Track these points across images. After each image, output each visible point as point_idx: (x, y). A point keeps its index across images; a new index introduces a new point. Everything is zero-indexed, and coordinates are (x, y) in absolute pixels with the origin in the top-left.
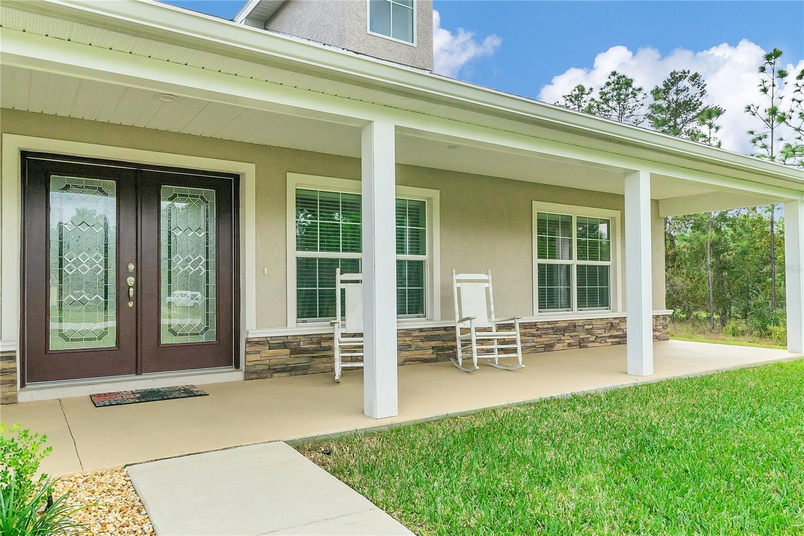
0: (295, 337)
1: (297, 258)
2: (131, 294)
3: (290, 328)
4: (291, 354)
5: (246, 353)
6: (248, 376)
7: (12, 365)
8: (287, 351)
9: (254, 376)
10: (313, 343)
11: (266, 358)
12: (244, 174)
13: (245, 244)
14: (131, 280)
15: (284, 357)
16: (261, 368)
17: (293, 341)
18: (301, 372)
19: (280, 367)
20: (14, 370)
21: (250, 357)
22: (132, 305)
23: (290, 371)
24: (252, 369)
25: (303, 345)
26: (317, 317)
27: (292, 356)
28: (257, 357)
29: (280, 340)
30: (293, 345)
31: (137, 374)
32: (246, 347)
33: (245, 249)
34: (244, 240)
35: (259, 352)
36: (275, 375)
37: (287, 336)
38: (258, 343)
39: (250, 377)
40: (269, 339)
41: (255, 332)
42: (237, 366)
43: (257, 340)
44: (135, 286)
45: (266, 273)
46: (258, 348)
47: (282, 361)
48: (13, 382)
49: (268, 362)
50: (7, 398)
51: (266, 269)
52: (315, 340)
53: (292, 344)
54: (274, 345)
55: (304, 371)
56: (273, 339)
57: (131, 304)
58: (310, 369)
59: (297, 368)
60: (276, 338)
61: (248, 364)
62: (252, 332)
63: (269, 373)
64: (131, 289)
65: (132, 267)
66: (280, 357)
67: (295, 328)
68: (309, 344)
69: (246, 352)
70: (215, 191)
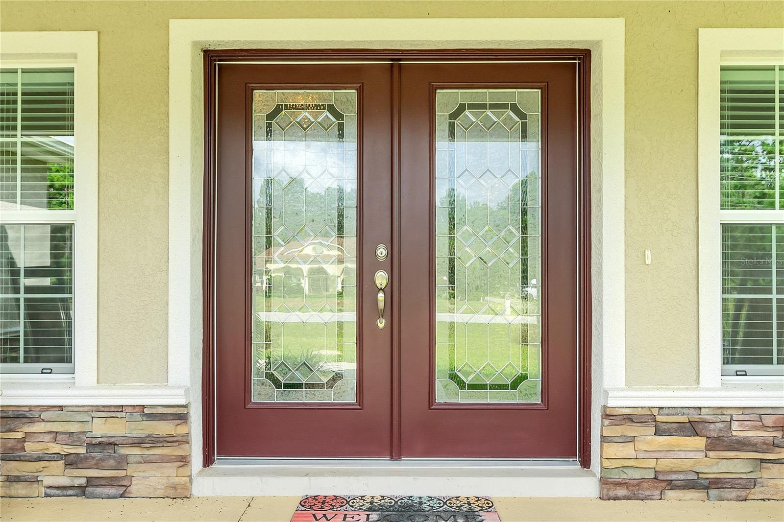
0: (719, 411)
1: (723, 225)
2: (381, 305)
3: (706, 389)
4: (710, 447)
5: (604, 439)
6: (609, 490)
7: (182, 430)
8: (700, 442)
9: (622, 492)
10: (764, 427)
11: (647, 455)
12: (598, 43)
13: (600, 200)
14: (381, 278)
15: (691, 455)
16: (637, 475)
17: (714, 420)
18: (733, 494)
19: (682, 477)
20: (184, 439)
21: (612, 450)
22: (383, 324)
23: (707, 488)
24: (616, 476)
25: (738, 431)
26: (772, 363)
27: (711, 454)
28: (627, 450)
29: (683, 414)
30: (714, 430)
31: (392, 458)
32: (602, 425)
33: (601, 210)
34: (600, 190)
35: (633, 440)
36: (670, 494)
37: (700, 408)
38: (629, 419)
39: (612, 494)
40: (655, 412)
41: (622, 394)
42: (586, 462)
43: (627, 411)
44: (388, 290)
45: (648, 262)
46: (629, 430)
47: (687, 465)
48: (184, 461)
49: (652, 463)
50: (174, 487)
51: (648, 253)
52: (769, 421)
53: (712, 426)
54: (666, 427)
55: (743, 493)
56: (666, 411)
57: (381, 324)
58: (757, 489)
59: (724, 483)
60: (672, 411)
61: (606, 464)
62: (616, 394)
63: (657, 488)
64: (381, 296)
65: (382, 252)
66: (682, 455)
67: (718, 390)
68: (756, 428)
69: (602, 436)
70: (539, 91)
